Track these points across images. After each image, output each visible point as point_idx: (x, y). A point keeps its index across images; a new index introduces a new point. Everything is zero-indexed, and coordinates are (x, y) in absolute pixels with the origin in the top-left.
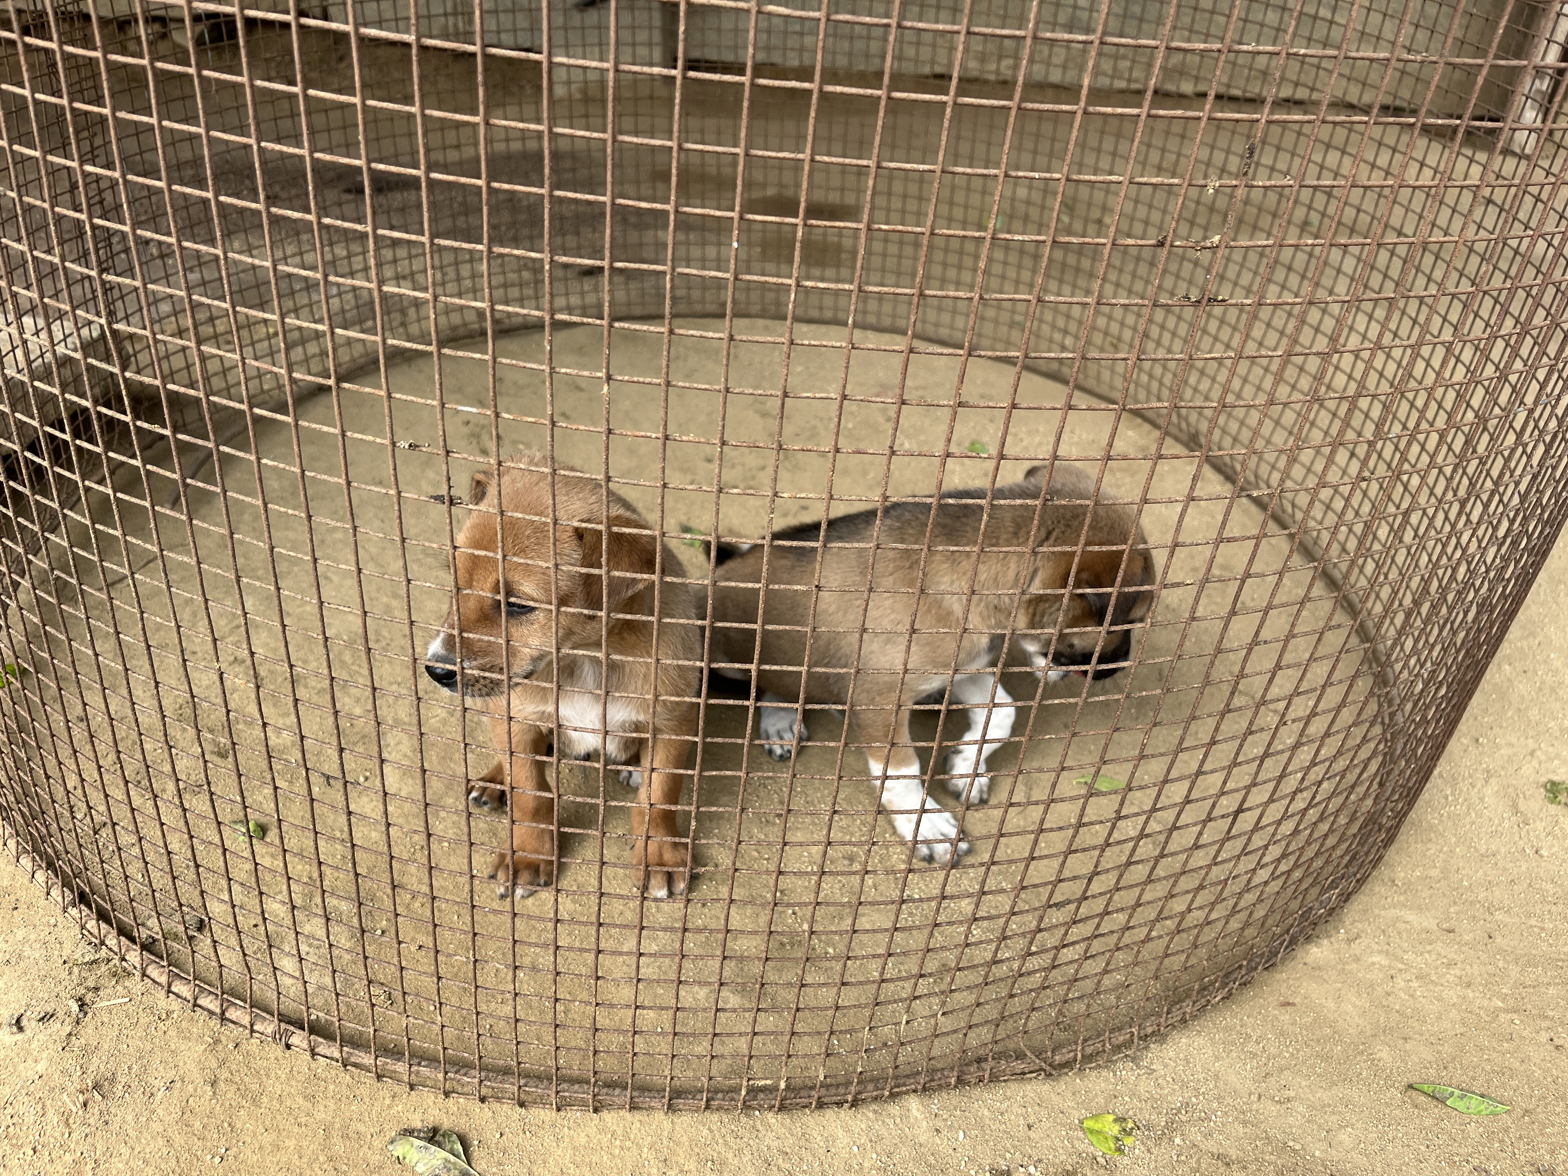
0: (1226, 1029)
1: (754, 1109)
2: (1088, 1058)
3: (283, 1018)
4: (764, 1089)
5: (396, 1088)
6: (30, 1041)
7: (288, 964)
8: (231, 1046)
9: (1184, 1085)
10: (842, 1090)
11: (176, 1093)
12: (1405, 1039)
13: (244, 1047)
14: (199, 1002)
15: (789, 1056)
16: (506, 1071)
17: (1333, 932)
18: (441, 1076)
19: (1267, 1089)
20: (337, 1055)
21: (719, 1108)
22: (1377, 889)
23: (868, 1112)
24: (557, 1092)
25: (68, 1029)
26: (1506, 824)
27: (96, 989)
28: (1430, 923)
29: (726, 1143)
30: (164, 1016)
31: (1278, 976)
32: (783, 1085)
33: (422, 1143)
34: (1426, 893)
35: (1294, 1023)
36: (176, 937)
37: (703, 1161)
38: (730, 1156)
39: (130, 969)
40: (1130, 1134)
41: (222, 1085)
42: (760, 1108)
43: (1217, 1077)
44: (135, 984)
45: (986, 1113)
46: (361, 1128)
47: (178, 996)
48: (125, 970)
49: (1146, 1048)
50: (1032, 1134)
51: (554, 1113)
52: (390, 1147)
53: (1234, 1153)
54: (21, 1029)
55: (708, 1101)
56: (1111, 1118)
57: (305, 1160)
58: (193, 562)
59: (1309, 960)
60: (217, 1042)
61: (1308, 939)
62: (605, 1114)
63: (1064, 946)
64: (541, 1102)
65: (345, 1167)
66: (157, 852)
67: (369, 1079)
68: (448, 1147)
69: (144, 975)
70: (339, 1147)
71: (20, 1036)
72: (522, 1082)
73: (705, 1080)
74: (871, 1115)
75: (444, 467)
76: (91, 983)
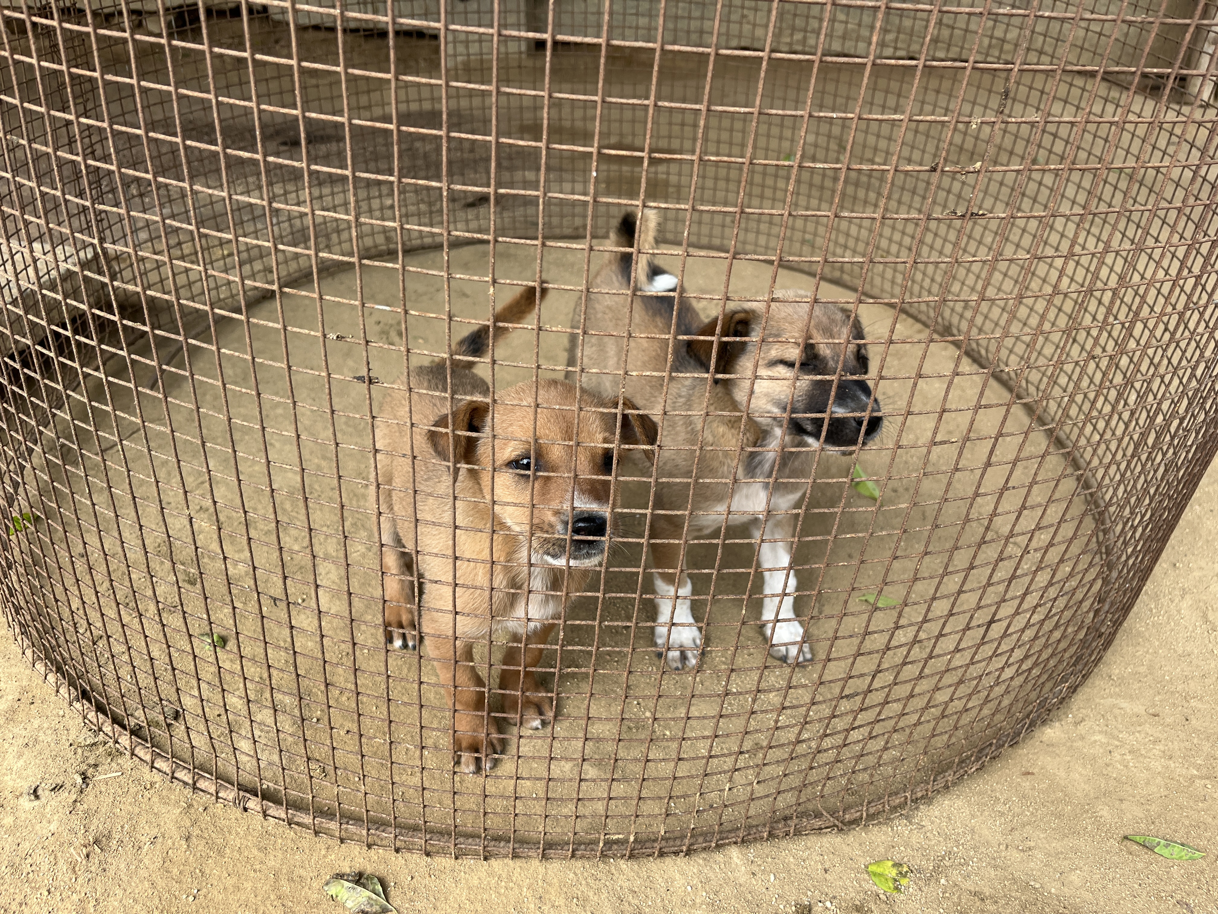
0: (980, 793)
1: (610, 857)
2: (871, 817)
3: (241, 787)
4: (617, 842)
5: (330, 842)
6: (44, 807)
7: (245, 745)
8: (201, 809)
9: (947, 838)
10: (678, 842)
11: (158, 846)
12: (1121, 800)
13: (210, 810)
14: (176, 775)
15: (637, 816)
16: (415, 829)
17: (1063, 717)
18: (364, 832)
19: (1013, 840)
20: (283, 816)
21: (582, 857)
22: (1097, 683)
23: (699, 860)
24: (456, 845)
25: (74, 797)
26: (1198, 631)
27: (96, 766)
28: (1139, 708)
29: (588, 884)
30: (149, 786)
31: (1020, 752)
32: (632, 839)
33: (350, 885)
34: (1136, 686)
35: (1034, 788)
36: (157, 725)
37: (570, 898)
38: (591, 894)
39: (122, 749)
40: (905, 876)
41: (194, 840)
42: (614, 857)
43: (973, 831)
44: (126, 762)
45: (792, 860)
46: (302, 872)
47: (159, 770)
48: (118, 750)
49: (917, 808)
50: (828, 876)
51: (453, 861)
52: (326, 888)
53: (987, 891)
54: (37, 797)
55: (573, 851)
56: (890, 863)
57: (259, 898)
58: (168, 431)
59: (1044, 739)
60: (190, 806)
61: (1044, 722)
62: (493, 861)
63: (853, 729)
64: (443, 852)
65: (290, 904)
66: (142, 658)
67: (309, 834)
68: (371, 888)
69: (133, 754)
70: (286, 888)
71: (36, 803)
72: (428, 837)
73: (571, 835)
74: (701, 862)
75: (364, 353)
76: (91, 761)
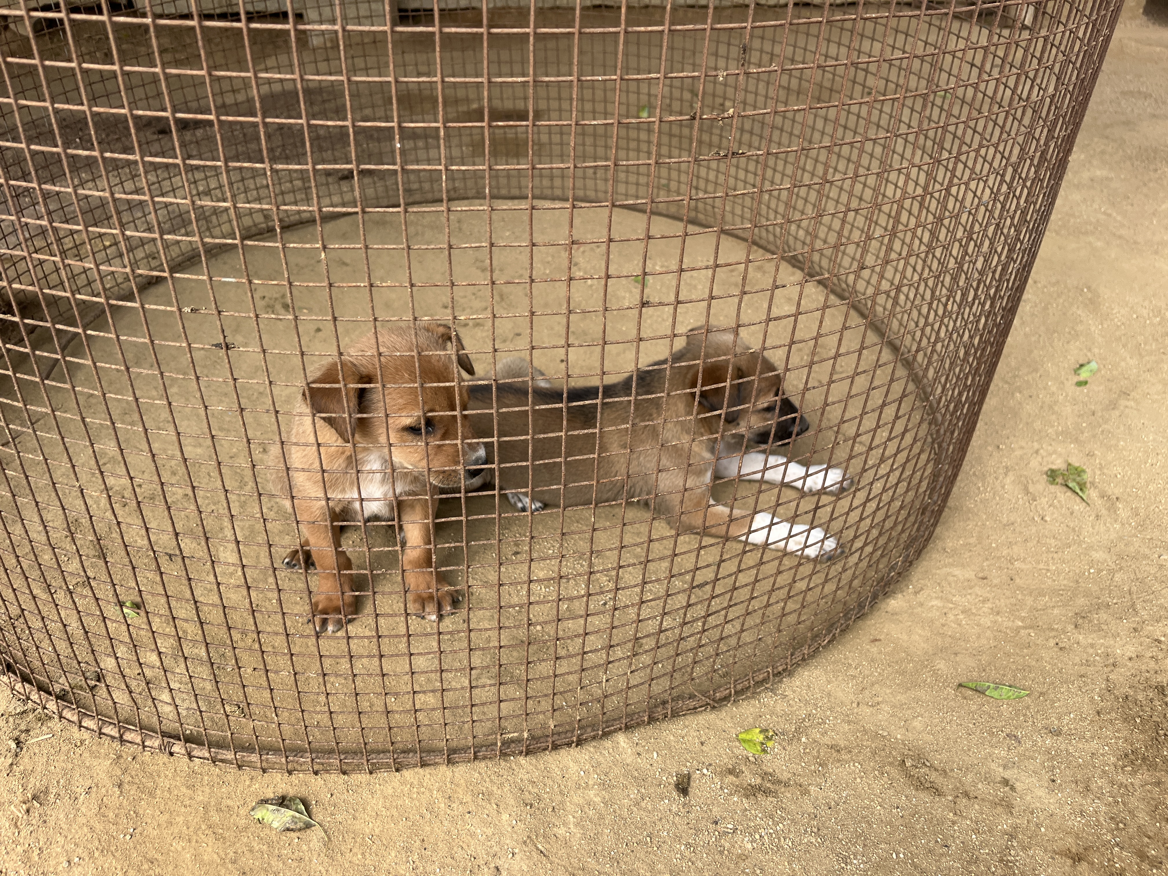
0: (834, 663)
1: (510, 755)
2: (739, 693)
3: (164, 734)
4: (512, 741)
5: (253, 773)
8: (130, 759)
9: (807, 703)
10: (569, 735)
11: (93, 795)
12: (956, 654)
13: (139, 758)
14: (103, 731)
15: (527, 715)
16: (331, 752)
17: (904, 588)
18: (283, 760)
19: (864, 698)
20: (207, 755)
21: (485, 758)
22: (934, 556)
23: (590, 748)
24: (368, 761)
25: (10, 761)
26: (1021, 502)
27: (27, 731)
28: (969, 574)
29: (491, 781)
30: (79, 744)
31: (868, 622)
32: (526, 735)
33: (275, 807)
34: (968, 554)
35: (880, 653)
36: (81, 688)
37: (475, 795)
38: (495, 789)
39: (50, 714)
40: (771, 739)
41: (126, 786)
42: (513, 754)
43: (829, 695)
44: (56, 724)
45: (672, 738)
46: (230, 802)
47: (87, 728)
48: (47, 715)
49: (781, 681)
50: (704, 748)
51: (368, 776)
52: (252, 813)
53: (842, 743)
55: (475, 753)
56: (758, 730)
57: (191, 829)
59: (889, 609)
60: (119, 757)
61: (886, 595)
62: (404, 772)
63: (709, 615)
64: (358, 769)
65: (221, 831)
67: (232, 769)
68: (294, 807)
69: (61, 717)
70: (215, 818)
72: (342, 757)
73: (470, 738)
74: (592, 749)
75: (218, 323)
76: (23, 727)
